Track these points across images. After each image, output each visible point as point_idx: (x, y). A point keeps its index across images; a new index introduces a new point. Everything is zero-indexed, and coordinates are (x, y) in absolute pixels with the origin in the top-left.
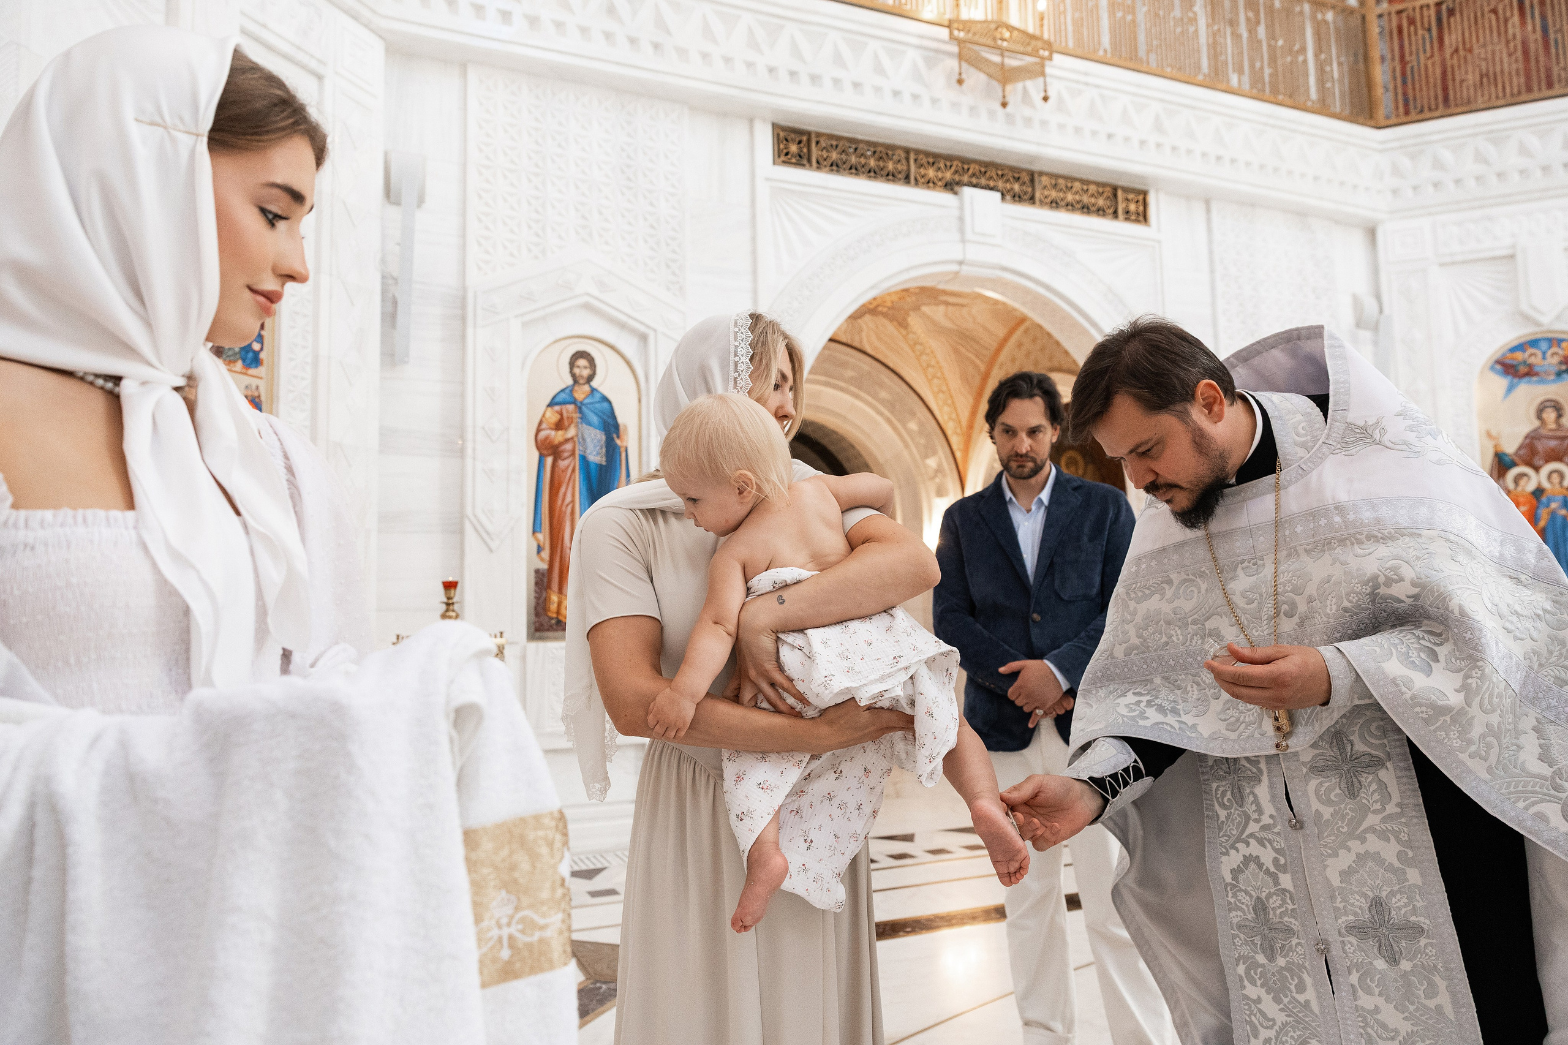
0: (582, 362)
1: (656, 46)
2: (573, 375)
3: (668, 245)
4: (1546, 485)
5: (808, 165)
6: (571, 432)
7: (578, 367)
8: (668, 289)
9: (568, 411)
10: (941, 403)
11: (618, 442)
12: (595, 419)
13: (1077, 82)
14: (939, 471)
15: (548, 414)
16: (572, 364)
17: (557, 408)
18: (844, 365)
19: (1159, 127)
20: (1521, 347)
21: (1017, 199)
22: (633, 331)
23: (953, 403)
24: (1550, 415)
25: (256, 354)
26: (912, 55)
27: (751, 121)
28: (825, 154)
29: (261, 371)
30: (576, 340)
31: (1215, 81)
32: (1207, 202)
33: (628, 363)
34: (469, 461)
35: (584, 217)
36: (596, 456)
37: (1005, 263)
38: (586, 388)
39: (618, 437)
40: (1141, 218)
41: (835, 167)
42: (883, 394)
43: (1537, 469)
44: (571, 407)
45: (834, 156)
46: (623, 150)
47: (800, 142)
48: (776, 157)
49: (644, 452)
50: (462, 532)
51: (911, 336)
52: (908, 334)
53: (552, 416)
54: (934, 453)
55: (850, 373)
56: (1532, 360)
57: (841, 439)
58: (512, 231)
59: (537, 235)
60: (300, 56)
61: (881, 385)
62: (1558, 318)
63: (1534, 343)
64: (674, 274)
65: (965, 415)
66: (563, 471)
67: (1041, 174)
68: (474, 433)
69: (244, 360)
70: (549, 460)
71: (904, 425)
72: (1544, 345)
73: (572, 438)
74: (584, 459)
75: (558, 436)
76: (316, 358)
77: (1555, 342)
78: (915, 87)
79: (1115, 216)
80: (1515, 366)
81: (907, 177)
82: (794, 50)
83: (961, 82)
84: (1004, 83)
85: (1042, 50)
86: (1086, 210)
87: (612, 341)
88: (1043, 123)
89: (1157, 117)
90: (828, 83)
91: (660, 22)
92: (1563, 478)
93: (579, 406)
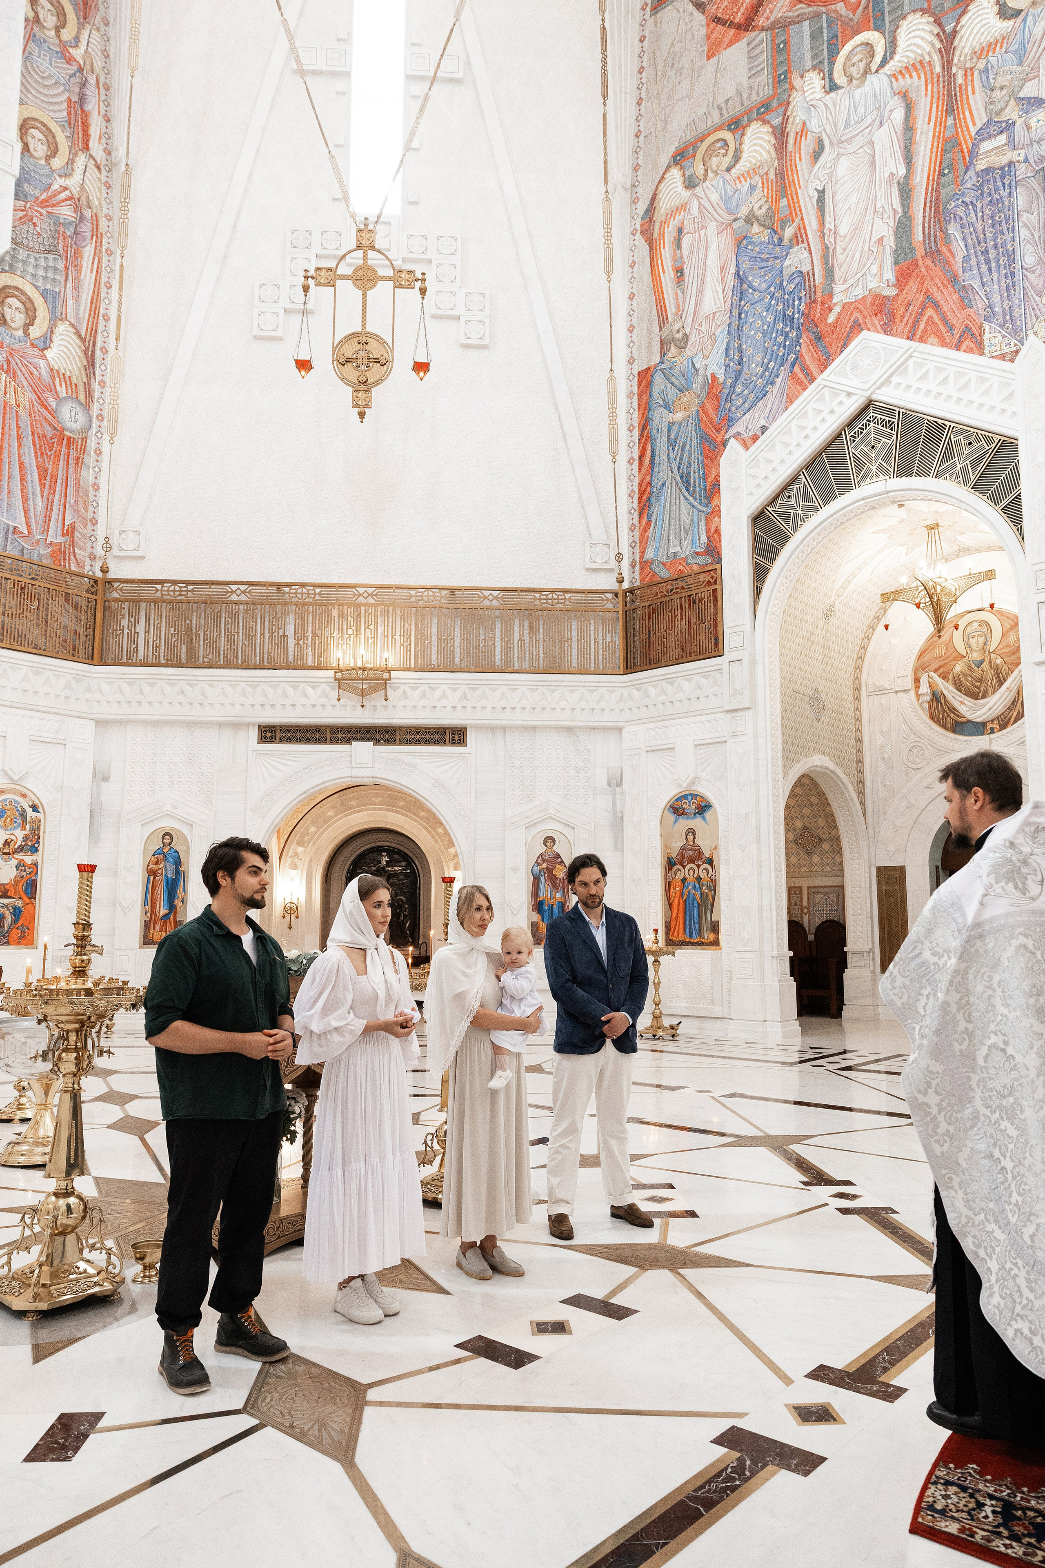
0: (167, 837)
1: (200, 704)
2: (163, 843)
3: (206, 784)
4: (687, 876)
5: (273, 742)
6: (161, 866)
7: (166, 839)
8: (206, 803)
9: (160, 857)
11: (181, 867)
12: (171, 860)
13: (415, 683)
15: (152, 859)
16: (163, 838)
17: (156, 856)
19: (464, 696)
20: (680, 799)
21: (385, 742)
22: (187, 824)
24: (691, 837)
26: (323, 686)
28: (284, 735)
31: (506, 668)
32: (503, 729)
33: (185, 836)
34: (118, 880)
35: (171, 777)
36: (171, 875)
37: (374, 775)
38: (168, 847)
40: (461, 742)
41: (289, 740)
43: (684, 867)
44: (162, 855)
45: (289, 735)
46: (189, 747)
47: (272, 732)
48: (259, 739)
50: (115, 906)
53: (154, 860)
56: (685, 806)
58: (142, 786)
59: (152, 787)
60: (56, 741)
63: (685, 797)
64: (210, 796)
66: (157, 881)
67: (401, 727)
68: (120, 868)
70: (152, 877)
72: (690, 798)
73: (161, 868)
74: (166, 876)
75: (155, 868)
76: (59, 846)
77: (694, 796)
78: (323, 700)
79: (444, 743)
80: (677, 809)
81: (326, 740)
82: (264, 694)
83: (339, 700)
84: (363, 696)
85: (386, 676)
86: (427, 742)
87: (181, 828)
88: (394, 706)
89: (464, 693)
90: (279, 707)
91: (203, 694)
92: (694, 872)
93: (165, 856)
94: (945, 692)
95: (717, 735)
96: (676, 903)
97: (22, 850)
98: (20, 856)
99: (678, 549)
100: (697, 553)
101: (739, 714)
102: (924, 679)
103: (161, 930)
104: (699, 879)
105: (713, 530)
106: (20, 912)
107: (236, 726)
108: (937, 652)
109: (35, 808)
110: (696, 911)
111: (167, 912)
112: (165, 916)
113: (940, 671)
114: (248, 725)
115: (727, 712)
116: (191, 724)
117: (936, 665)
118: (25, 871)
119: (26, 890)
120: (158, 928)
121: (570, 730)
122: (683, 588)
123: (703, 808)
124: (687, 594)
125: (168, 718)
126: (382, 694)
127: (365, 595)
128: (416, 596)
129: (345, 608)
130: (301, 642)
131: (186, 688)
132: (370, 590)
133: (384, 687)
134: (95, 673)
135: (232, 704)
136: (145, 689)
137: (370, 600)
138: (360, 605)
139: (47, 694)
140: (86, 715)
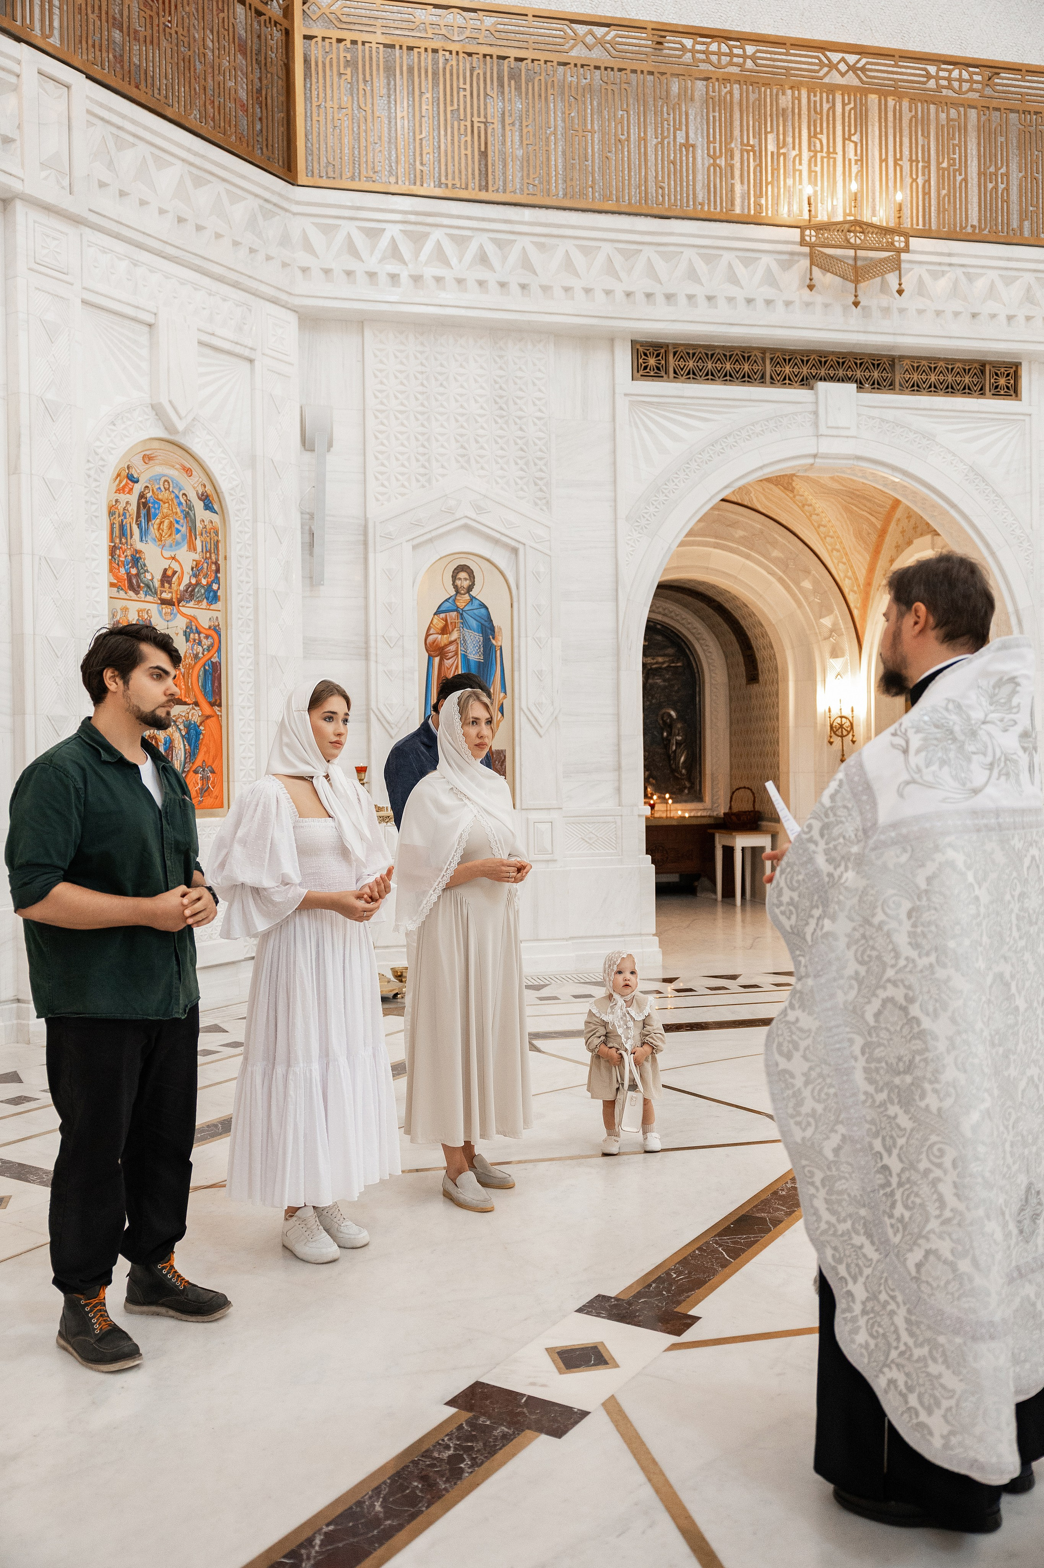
0: (463, 575)
1: (523, 287)
2: (456, 587)
3: (535, 464)
5: (665, 377)
6: (455, 635)
7: (460, 579)
8: (536, 504)
9: (451, 617)
10: (836, 561)
11: (494, 642)
12: (474, 623)
13: (940, 264)
14: (834, 630)
15: (435, 621)
16: (454, 577)
17: (442, 615)
18: (734, 525)
19: (1029, 300)
21: (876, 386)
22: (506, 546)
23: (849, 560)
25: (215, 592)
26: (765, 260)
27: (612, 340)
28: (682, 364)
29: (219, 605)
30: (457, 556)
33: (501, 573)
34: (372, 665)
35: (463, 447)
36: (475, 655)
37: (859, 453)
38: (467, 597)
39: (494, 638)
40: (1012, 392)
41: (692, 375)
42: (775, 553)
44: (454, 614)
45: (691, 364)
46: (496, 382)
47: (658, 355)
48: (635, 371)
49: (516, 650)
50: (368, 721)
51: (798, 497)
52: (794, 496)
53: (439, 623)
54: (830, 611)
55: (741, 533)
57: (735, 598)
58: (403, 465)
59: (424, 466)
60: (238, 349)
61: (774, 544)
64: (541, 490)
65: (862, 574)
66: (448, 669)
67: (902, 358)
68: (376, 641)
69: (207, 599)
70: (437, 660)
71: (797, 584)
73: (456, 640)
74: (465, 657)
75: (443, 639)
76: (256, 590)
78: (768, 292)
79: (982, 393)
81: (763, 377)
82: (651, 272)
83: (811, 287)
84: (856, 282)
85: (899, 241)
86: (950, 390)
87: (488, 556)
88: (901, 311)
89: (1029, 289)
90: (682, 300)
91: (526, 264)
93: (461, 614)
97: (192, 596)
98: (189, 609)
106: (198, 734)
109: (207, 502)
114: (611, 340)
116: (499, 331)
118: (200, 643)
119: (204, 686)
125: (462, 312)
126: (892, 279)
127: (843, 67)
128: (937, 78)
129: (804, 93)
130: (722, 162)
131: (491, 250)
132: (852, 59)
133: (896, 265)
134: (298, 203)
135: (587, 291)
136: (405, 248)
137: (851, 80)
138: (832, 89)
139: (218, 236)
140: (284, 297)
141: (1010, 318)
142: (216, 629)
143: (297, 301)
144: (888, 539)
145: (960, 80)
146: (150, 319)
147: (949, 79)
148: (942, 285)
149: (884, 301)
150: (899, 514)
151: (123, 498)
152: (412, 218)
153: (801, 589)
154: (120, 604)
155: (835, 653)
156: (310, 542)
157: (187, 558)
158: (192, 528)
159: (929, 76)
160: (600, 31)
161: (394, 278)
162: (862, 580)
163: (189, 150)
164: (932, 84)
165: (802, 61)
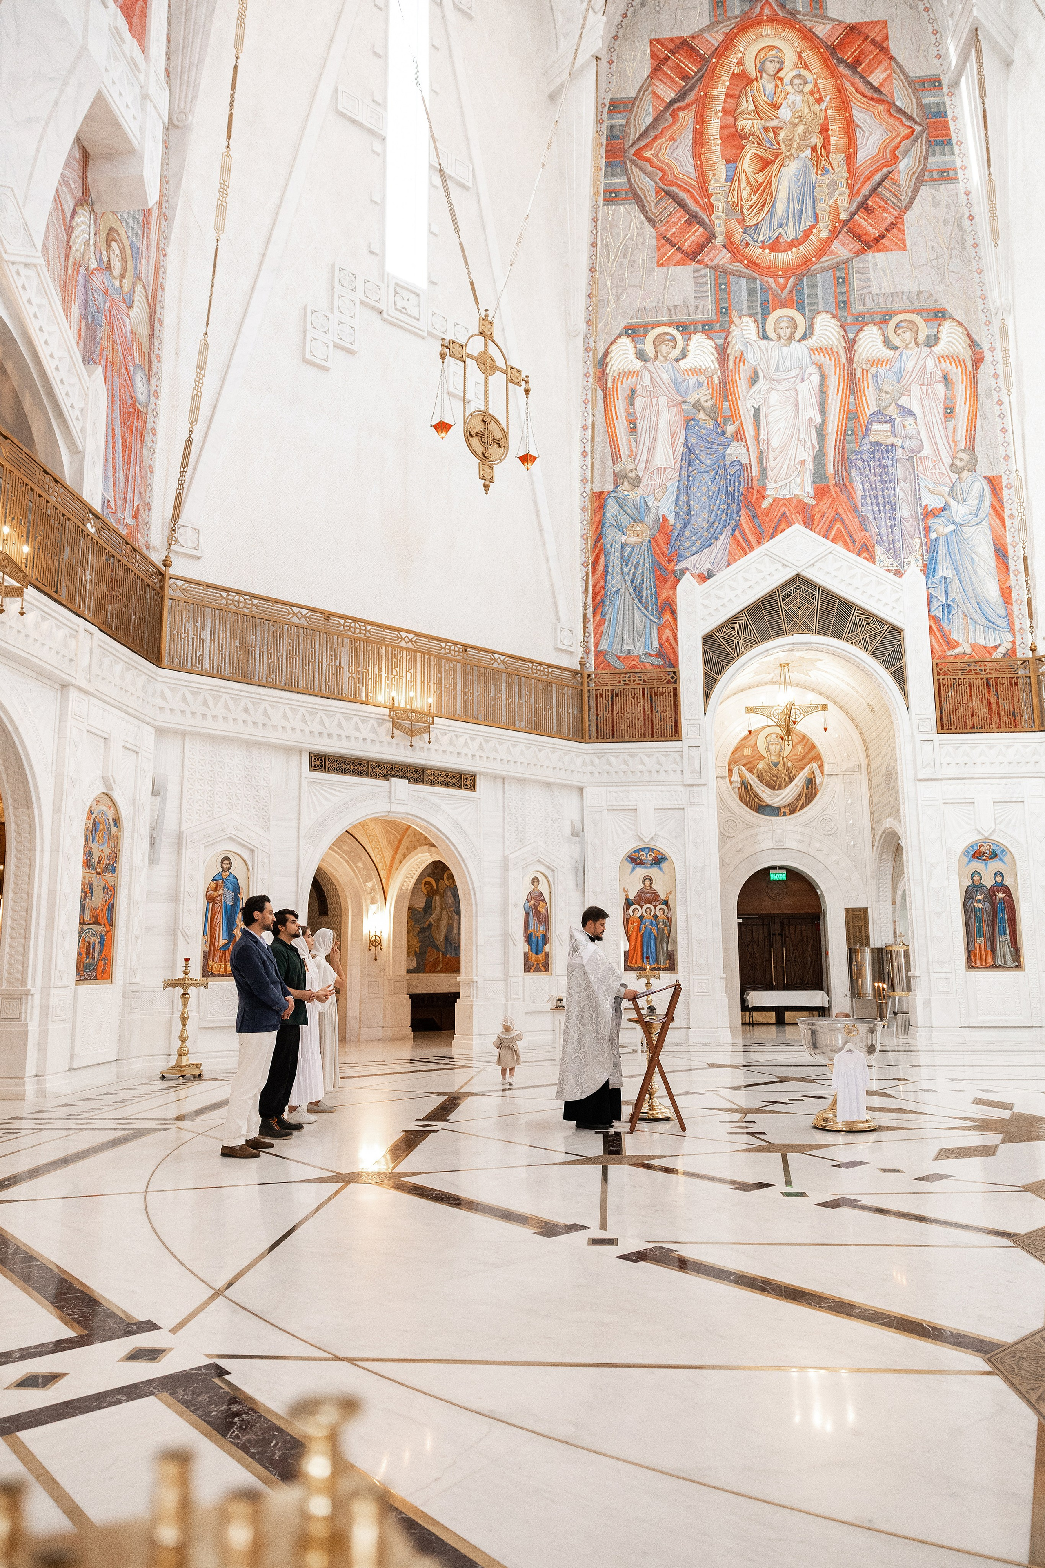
0: (226, 862)
1: (264, 725)
2: (222, 867)
3: (263, 809)
4: (645, 914)
5: (324, 771)
6: (221, 892)
7: (224, 864)
8: (263, 828)
9: (219, 883)
10: (376, 854)
11: (239, 896)
12: (230, 886)
13: (445, 731)
14: (373, 890)
15: (211, 884)
16: (222, 863)
17: (215, 882)
19: (481, 748)
20: (638, 851)
21: (416, 781)
22: (247, 848)
23: (383, 854)
24: (648, 883)
25: (115, 868)
26: (372, 721)
27: (301, 751)
28: (332, 765)
29: (115, 874)
31: (510, 726)
32: (504, 779)
33: (244, 862)
34: (181, 906)
35: (229, 798)
36: (230, 903)
38: (227, 873)
39: (240, 893)
40: (472, 788)
41: (336, 771)
42: (345, 848)
43: (642, 907)
44: (221, 881)
45: (336, 765)
46: (246, 767)
47: (321, 760)
48: (311, 767)
50: (175, 935)
53: (213, 885)
54: (371, 880)
56: (642, 857)
58: (200, 806)
59: (210, 807)
60: (134, 748)
62: (652, 839)
63: (643, 849)
64: (265, 821)
65: (388, 861)
66: (216, 909)
67: (429, 770)
68: (182, 894)
69: (112, 871)
70: (211, 904)
71: (355, 864)
72: (647, 851)
73: (220, 895)
74: (225, 903)
75: (215, 894)
76: (130, 866)
77: (651, 850)
78: (373, 736)
79: (459, 787)
80: (635, 860)
81: (367, 773)
82: (322, 723)
83: (393, 737)
84: (412, 736)
85: (430, 720)
86: (447, 785)
87: (239, 852)
88: (428, 749)
89: (481, 744)
90: (335, 737)
91: (266, 714)
92: (651, 911)
93: (224, 881)
94: (751, 782)
95: (676, 803)
96: (634, 937)
97: (107, 870)
98: (106, 876)
99: (631, 647)
100: (650, 655)
101: (695, 788)
102: (735, 770)
103: (220, 962)
104: (655, 916)
105: (664, 639)
106: (104, 941)
107: (288, 750)
108: (745, 752)
109: (115, 823)
110: (653, 942)
111: (226, 941)
112: (225, 946)
113: (748, 766)
115: (685, 785)
116: (249, 745)
117: (745, 761)
118: (108, 894)
120: (217, 959)
121: (548, 785)
122: (644, 681)
123: (659, 860)
124: (649, 686)
125: (235, 735)
126: (426, 736)
127: (406, 639)
128: (445, 649)
129: (390, 649)
130: (354, 675)
131: (250, 706)
132: (411, 636)
133: (428, 730)
134: (161, 676)
135: (293, 729)
136: (211, 702)
137: (410, 645)
138: (402, 648)
139: (132, 694)
140: (152, 721)
141: (473, 756)
142: (113, 887)
143: (157, 723)
144: (402, 844)
145: (454, 651)
146: (106, 736)
147: (450, 649)
148: (446, 738)
149: (422, 744)
150: (409, 832)
151: (89, 822)
152: (215, 688)
153: (357, 867)
154: (88, 875)
155: (373, 902)
156: (153, 841)
157: (107, 850)
158: (109, 836)
159: (442, 648)
160: (304, 612)
161: (204, 716)
162: (388, 864)
163: (127, 657)
164: (443, 651)
165: (388, 634)
